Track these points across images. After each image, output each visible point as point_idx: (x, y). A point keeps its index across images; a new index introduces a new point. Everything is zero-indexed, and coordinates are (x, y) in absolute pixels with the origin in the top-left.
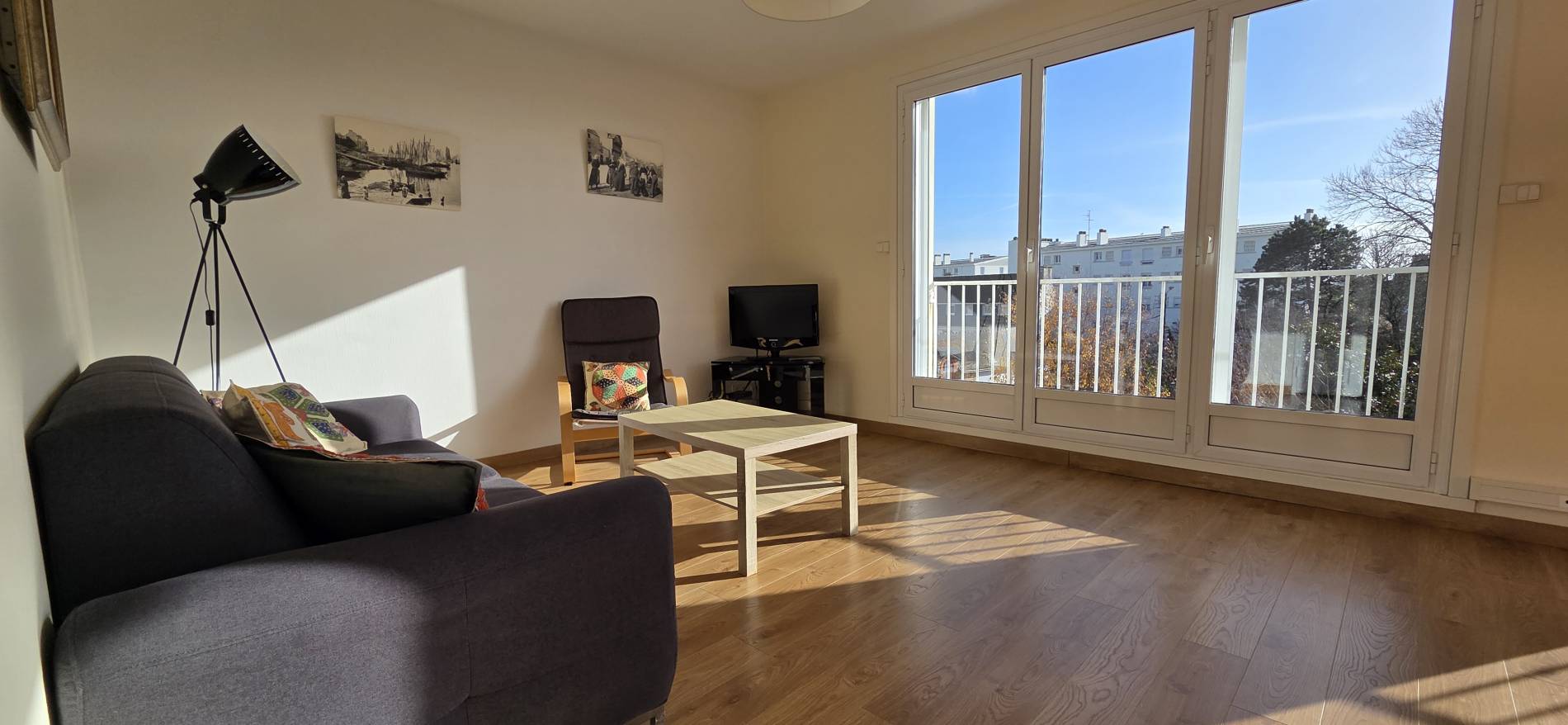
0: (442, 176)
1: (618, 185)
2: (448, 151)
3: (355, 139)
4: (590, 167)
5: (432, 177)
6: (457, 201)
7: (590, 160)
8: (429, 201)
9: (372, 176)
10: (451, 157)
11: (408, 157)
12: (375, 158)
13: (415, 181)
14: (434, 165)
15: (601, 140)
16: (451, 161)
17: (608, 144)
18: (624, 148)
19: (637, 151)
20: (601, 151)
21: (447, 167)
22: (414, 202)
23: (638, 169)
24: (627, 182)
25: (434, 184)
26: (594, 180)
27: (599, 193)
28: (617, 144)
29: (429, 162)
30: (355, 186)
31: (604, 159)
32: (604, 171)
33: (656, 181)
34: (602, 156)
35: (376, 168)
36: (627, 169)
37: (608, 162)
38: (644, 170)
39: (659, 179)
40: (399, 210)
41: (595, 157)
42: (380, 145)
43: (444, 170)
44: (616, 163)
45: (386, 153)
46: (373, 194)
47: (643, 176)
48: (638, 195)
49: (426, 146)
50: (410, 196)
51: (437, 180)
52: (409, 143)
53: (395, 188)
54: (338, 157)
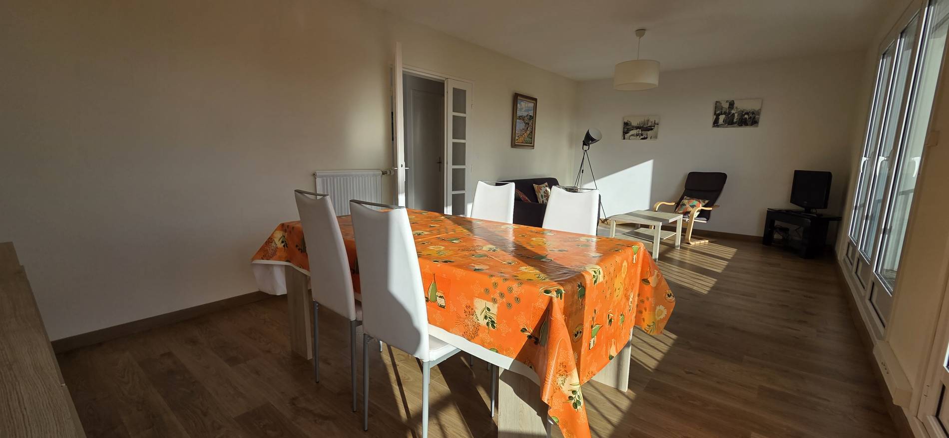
0: (652, 129)
1: (730, 122)
2: (655, 121)
3: (628, 122)
4: (715, 117)
5: (649, 130)
6: (656, 137)
7: (715, 114)
8: (646, 138)
9: (632, 132)
10: (656, 123)
11: (642, 125)
12: (633, 127)
13: (643, 132)
14: (650, 126)
15: (722, 105)
16: (656, 124)
17: (726, 106)
18: (735, 105)
19: (743, 105)
20: (722, 109)
21: (654, 126)
22: (642, 139)
23: (742, 113)
24: (735, 120)
25: (649, 133)
26: (716, 123)
27: (718, 127)
28: (732, 104)
29: (649, 125)
30: (627, 136)
31: (723, 112)
32: (722, 118)
33: (754, 117)
34: (722, 111)
35: (633, 130)
36: (736, 115)
37: (725, 113)
38: (747, 113)
39: (757, 116)
40: (638, 142)
41: (718, 112)
42: (634, 123)
43: (653, 127)
44: (729, 113)
45: (636, 125)
46: (632, 137)
47: (746, 116)
48: (741, 125)
49: (648, 121)
50: (642, 137)
51: (650, 131)
52: (643, 121)
53: (637, 135)
54: (624, 128)
